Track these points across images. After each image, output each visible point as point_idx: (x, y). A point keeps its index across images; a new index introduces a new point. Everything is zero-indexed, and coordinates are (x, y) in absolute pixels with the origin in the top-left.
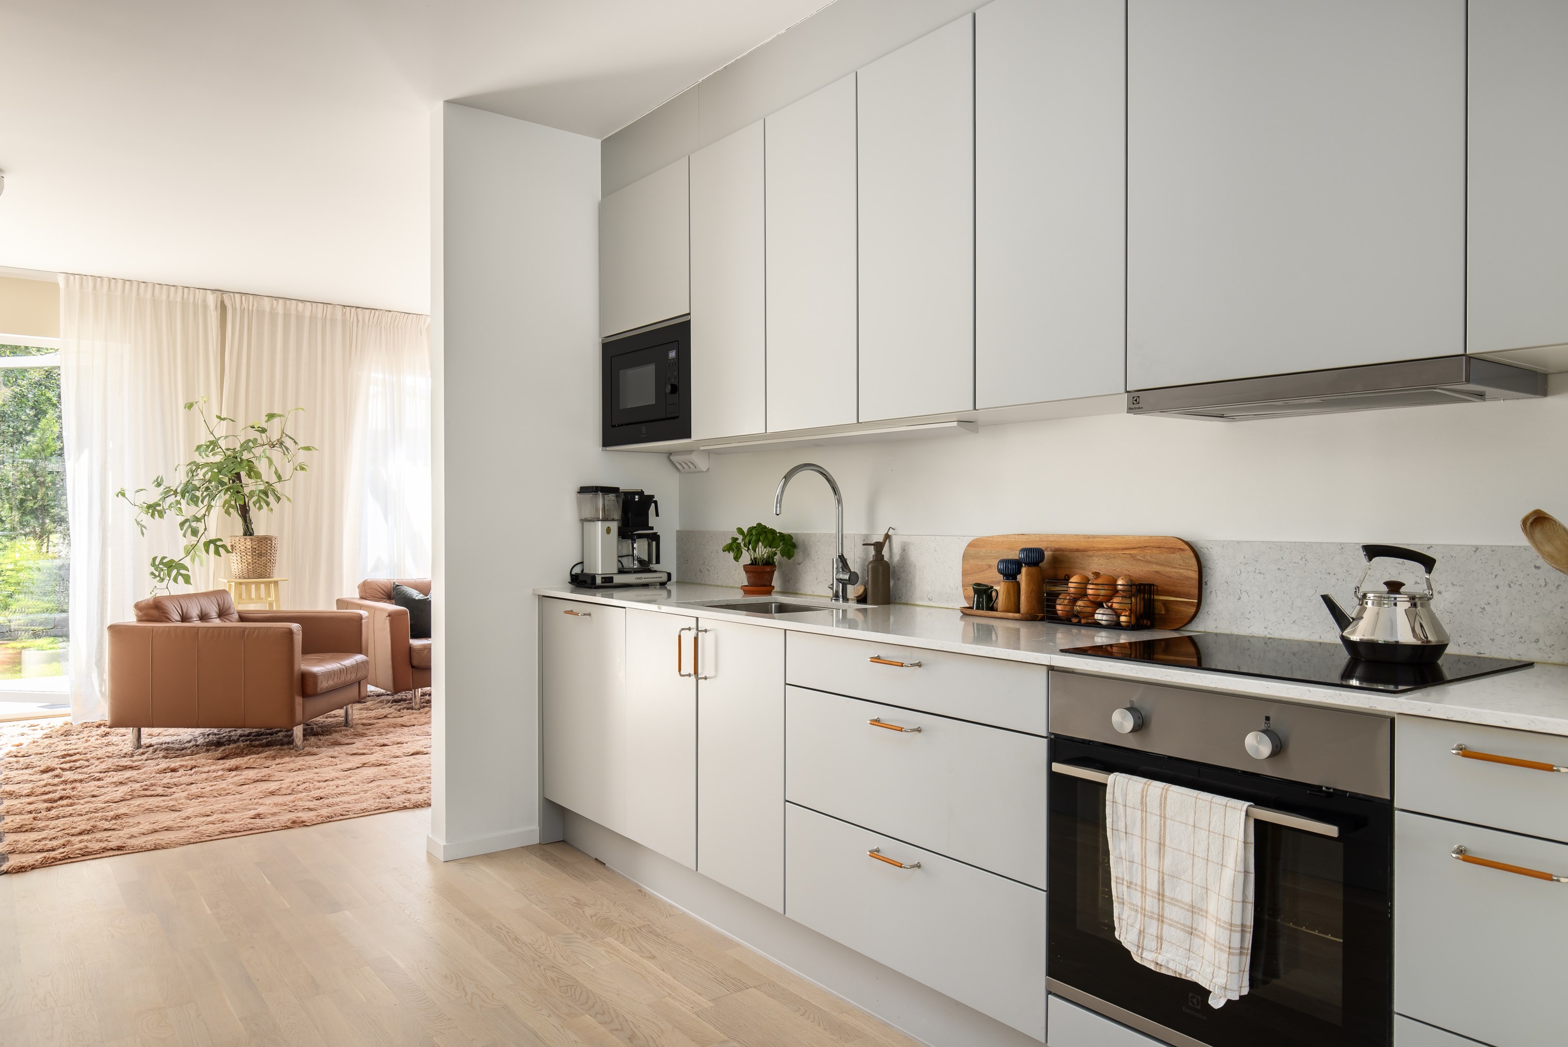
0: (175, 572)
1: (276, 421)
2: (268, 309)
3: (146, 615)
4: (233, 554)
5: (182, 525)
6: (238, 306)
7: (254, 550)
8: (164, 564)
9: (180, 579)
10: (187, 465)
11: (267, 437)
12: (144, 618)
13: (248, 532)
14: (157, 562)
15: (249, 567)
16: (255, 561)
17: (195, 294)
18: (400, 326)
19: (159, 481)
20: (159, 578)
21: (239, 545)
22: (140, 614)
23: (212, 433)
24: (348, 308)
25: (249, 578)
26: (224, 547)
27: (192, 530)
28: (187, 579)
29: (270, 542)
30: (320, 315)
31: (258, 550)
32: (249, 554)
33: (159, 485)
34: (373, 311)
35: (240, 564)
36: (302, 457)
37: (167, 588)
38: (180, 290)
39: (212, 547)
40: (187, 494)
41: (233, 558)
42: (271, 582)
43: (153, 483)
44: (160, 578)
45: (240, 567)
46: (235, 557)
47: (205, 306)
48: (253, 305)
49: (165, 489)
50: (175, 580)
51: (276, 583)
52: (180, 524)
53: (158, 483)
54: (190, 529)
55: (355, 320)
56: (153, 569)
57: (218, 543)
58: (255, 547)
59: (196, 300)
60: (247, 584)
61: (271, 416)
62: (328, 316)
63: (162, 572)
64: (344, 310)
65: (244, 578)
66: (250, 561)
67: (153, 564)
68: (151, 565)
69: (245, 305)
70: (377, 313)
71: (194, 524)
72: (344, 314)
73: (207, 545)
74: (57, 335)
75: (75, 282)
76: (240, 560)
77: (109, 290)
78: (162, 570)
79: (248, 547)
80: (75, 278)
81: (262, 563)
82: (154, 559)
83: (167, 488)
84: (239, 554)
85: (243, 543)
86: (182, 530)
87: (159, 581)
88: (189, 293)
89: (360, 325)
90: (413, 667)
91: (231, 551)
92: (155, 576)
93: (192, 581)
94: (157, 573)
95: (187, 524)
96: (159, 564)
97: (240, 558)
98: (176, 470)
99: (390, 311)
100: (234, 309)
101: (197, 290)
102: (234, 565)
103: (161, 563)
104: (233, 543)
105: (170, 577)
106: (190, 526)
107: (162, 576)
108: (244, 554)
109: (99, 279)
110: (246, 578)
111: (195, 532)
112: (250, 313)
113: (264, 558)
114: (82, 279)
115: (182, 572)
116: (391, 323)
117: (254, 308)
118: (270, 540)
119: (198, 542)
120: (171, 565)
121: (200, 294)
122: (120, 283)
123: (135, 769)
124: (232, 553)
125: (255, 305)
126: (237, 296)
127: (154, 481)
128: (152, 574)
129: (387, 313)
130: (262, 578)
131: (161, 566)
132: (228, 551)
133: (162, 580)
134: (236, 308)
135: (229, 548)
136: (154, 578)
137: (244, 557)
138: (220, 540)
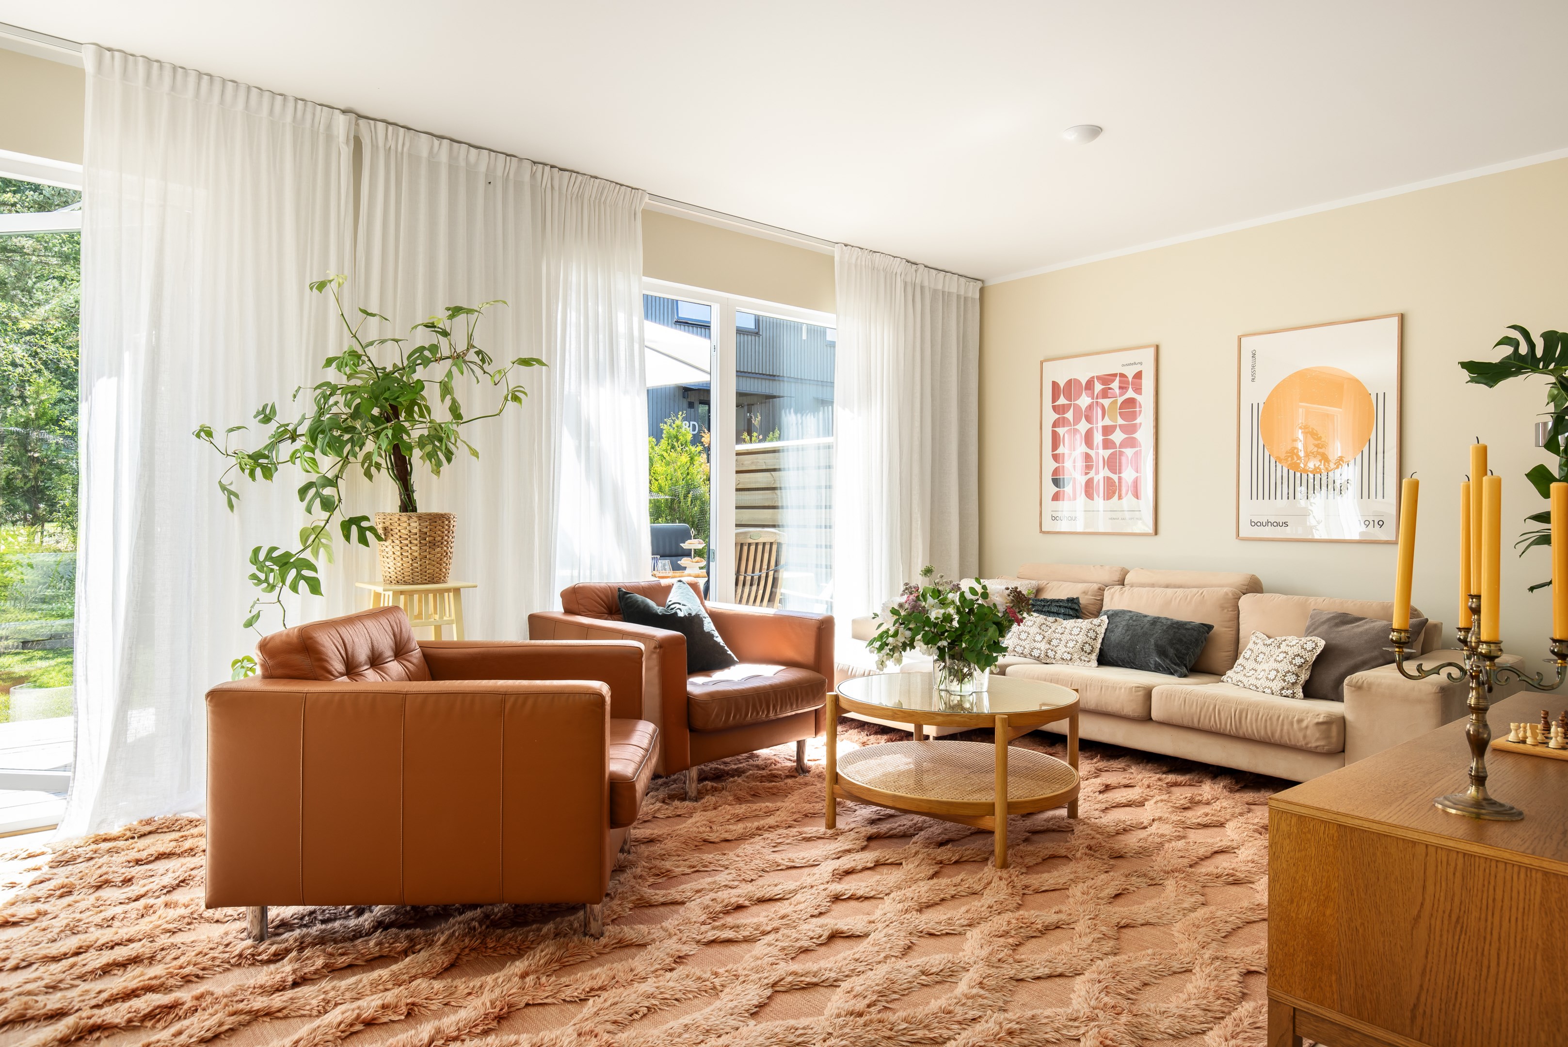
0: (293, 573)
1: (462, 318)
2: (425, 154)
3: (283, 665)
4: (386, 543)
5: (303, 492)
6: (381, 143)
7: (423, 535)
8: (275, 561)
9: (302, 585)
10: (315, 389)
11: (451, 344)
12: (279, 672)
13: (408, 505)
14: (262, 556)
15: (415, 565)
16: (425, 554)
17: (314, 114)
18: (608, 201)
19: (268, 412)
20: (265, 585)
21: (399, 528)
22: (270, 662)
23: (355, 336)
24: (540, 166)
25: (413, 583)
26: (372, 529)
27: (322, 502)
28: (315, 587)
29: (447, 522)
30: (499, 172)
31: (430, 536)
32: (415, 542)
33: (267, 420)
34: (574, 175)
35: (399, 559)
36: (517, 376)
37: (279, 601)
38: (291, 104)
39: (354, 529)
40: (320, 436)
41: (387, 550)
42: (448, 590)
43: (255, 417)
44: (269, 584)
45: (399, 565)
46: (390, 547)
47: (329, 138)
48: (403, 144)
49: (278, 428)
50: (294, 588)
51: (457, 591)
52: (299, 491)
53: (266, 416)
54: (319, 499)
55: (549, 185)
56: (253, 569)
57: (364, 524)
58: (425, 530)
59: (316, 124)
60: (411, 593)
61: (455, 311)
62: (511, 176)
63: (272, 575)
64: (535, 168)
65: (406, 583)
66: (416, 554)
67: (255, 560)
68: (251, 562)
69: (391, 143)
70: (580, 177)
71: (328, 491)
72: (533, 175)
73: (345, 527)
74: (78, 160)
75: (113, 65)
76: (399, 553)
77: (173, 88)
78: (272, 570)
79: (414, 531)
80: (113, 57)
81: (435, 559)
82: (256, 551)
83: (281, 426)
84: (398, 542)
85: (405, 525)
86: (302, 500)
87: (264, 590)
88: (305, 110)
89: (556, 194)
90: (692, 730)
91: (383, 536)
92: (260, 581)
93: (323, 588)
94: (262, 576)
95: (312, 491)
96: (266, 559)
97: (399, 548)
98: (295, 396)
99: (596, 178)
100: (375, 147)
101: (319, 107)
102: (388, 560)
103: (268, 557)
104: (387, 524)
105: (284, 582)
106: (317, 494)
107: (271, 581)
108: (407, 542)
109: (156, 64)
110: (410, 584)
111: (328, 505)
112: (399, 155)
113: (439, 549)
114: (126, 61)
115: (306, 573)
116: (596, 198)
117: (405, 149)
118: (448, 520)
119: (327, 521)
120: (284, 562)
121: (323, 115)
122: (192, 78)
123: (277, 1018)
124: (385, 540)
125: (407, 145)
126: (381, 125)
127: (258, 414)
128: (254, 577)
129: (592, 180)
130: (434, 583)
131: (268, 563)
132: (379, 538)
133: (272, 587)
134: (377, 147)
135: (380, 532)
136: (257, 585)
137: (406, 548)
138: (366, 518)
